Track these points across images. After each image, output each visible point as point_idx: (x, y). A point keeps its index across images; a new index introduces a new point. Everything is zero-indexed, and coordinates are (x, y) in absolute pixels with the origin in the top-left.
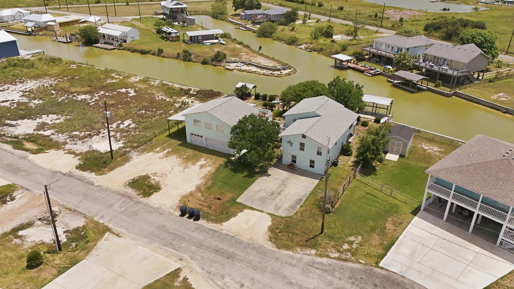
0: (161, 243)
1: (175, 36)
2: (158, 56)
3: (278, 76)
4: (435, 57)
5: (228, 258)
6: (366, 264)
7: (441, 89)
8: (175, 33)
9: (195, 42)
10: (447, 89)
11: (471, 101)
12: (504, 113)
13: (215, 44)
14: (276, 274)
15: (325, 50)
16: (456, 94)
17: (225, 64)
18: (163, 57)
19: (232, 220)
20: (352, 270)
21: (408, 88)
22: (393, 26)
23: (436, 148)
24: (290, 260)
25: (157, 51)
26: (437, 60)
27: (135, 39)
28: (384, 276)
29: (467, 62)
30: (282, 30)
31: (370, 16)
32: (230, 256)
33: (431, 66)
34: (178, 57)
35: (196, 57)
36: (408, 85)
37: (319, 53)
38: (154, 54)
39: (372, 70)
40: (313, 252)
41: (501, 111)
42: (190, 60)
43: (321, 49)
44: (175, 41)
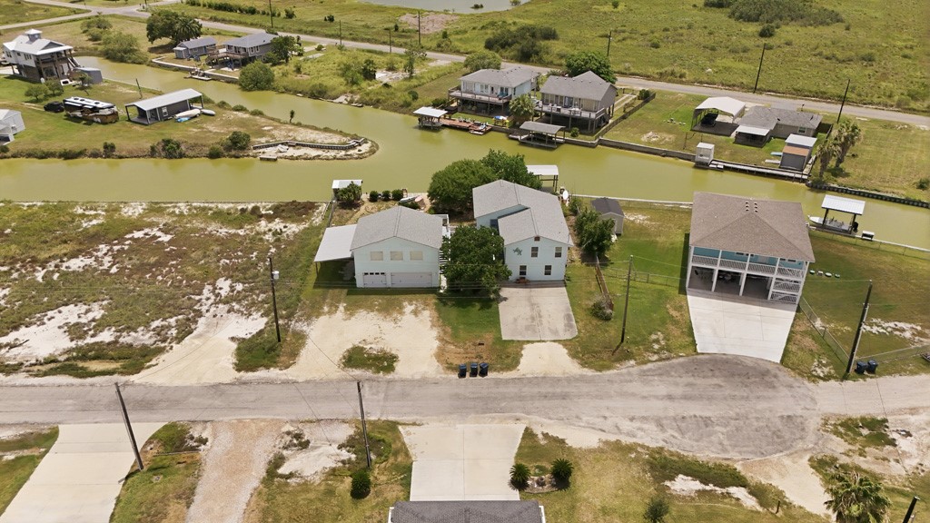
0: (477, 412)
1: (109, 113)
2: (108, 157)
3: (361, 157)
4: (557, 96)
5: (564, 399)
6: (687, 356)
7: (581, 138)
8: (109, 108)
9: (157, 119)
10: (587, 137)
11: (621, 148)
12: (664, 156)
13: (195, 117)
14: (623, 395)
15: (384, 102)
16: (602, 143)
17: (254, 151)
18: (121, 157)
19: (522, 360)
20: (681, 365)
21: (542, 145)
22: (439, 46)
23: (641, 217)
24: (622, 378)
25: (102, 150)
26: (559, 100)
27: (19, 131)
28: (710, 360)
29: (600, 98)
30: (284, 75)
31: (386, 29)
32: (564, 397)
33: (559, 110)
34: (153, 153)
35: (193, 147)
36: (543, 141)
37: (377, 108)
38: (95, 155)
39: (479, 125)
40: (632, 362)
41: (659, 155)
42: (182, 156)
43: (378, 101)
44: (111, 122)
